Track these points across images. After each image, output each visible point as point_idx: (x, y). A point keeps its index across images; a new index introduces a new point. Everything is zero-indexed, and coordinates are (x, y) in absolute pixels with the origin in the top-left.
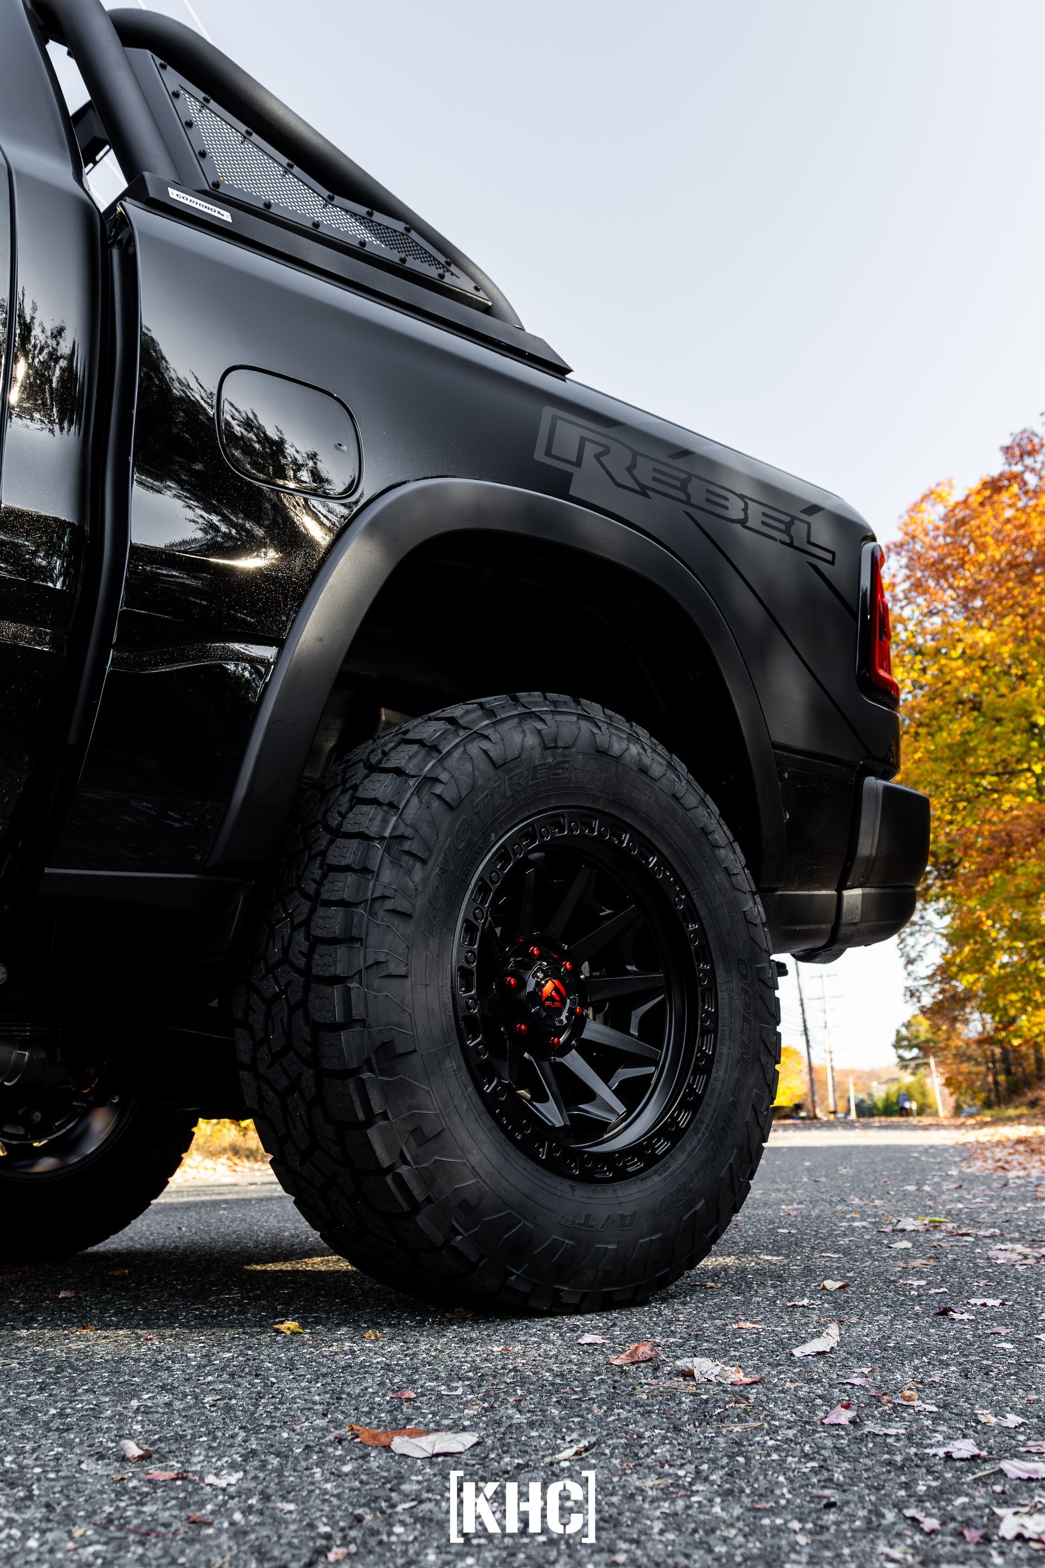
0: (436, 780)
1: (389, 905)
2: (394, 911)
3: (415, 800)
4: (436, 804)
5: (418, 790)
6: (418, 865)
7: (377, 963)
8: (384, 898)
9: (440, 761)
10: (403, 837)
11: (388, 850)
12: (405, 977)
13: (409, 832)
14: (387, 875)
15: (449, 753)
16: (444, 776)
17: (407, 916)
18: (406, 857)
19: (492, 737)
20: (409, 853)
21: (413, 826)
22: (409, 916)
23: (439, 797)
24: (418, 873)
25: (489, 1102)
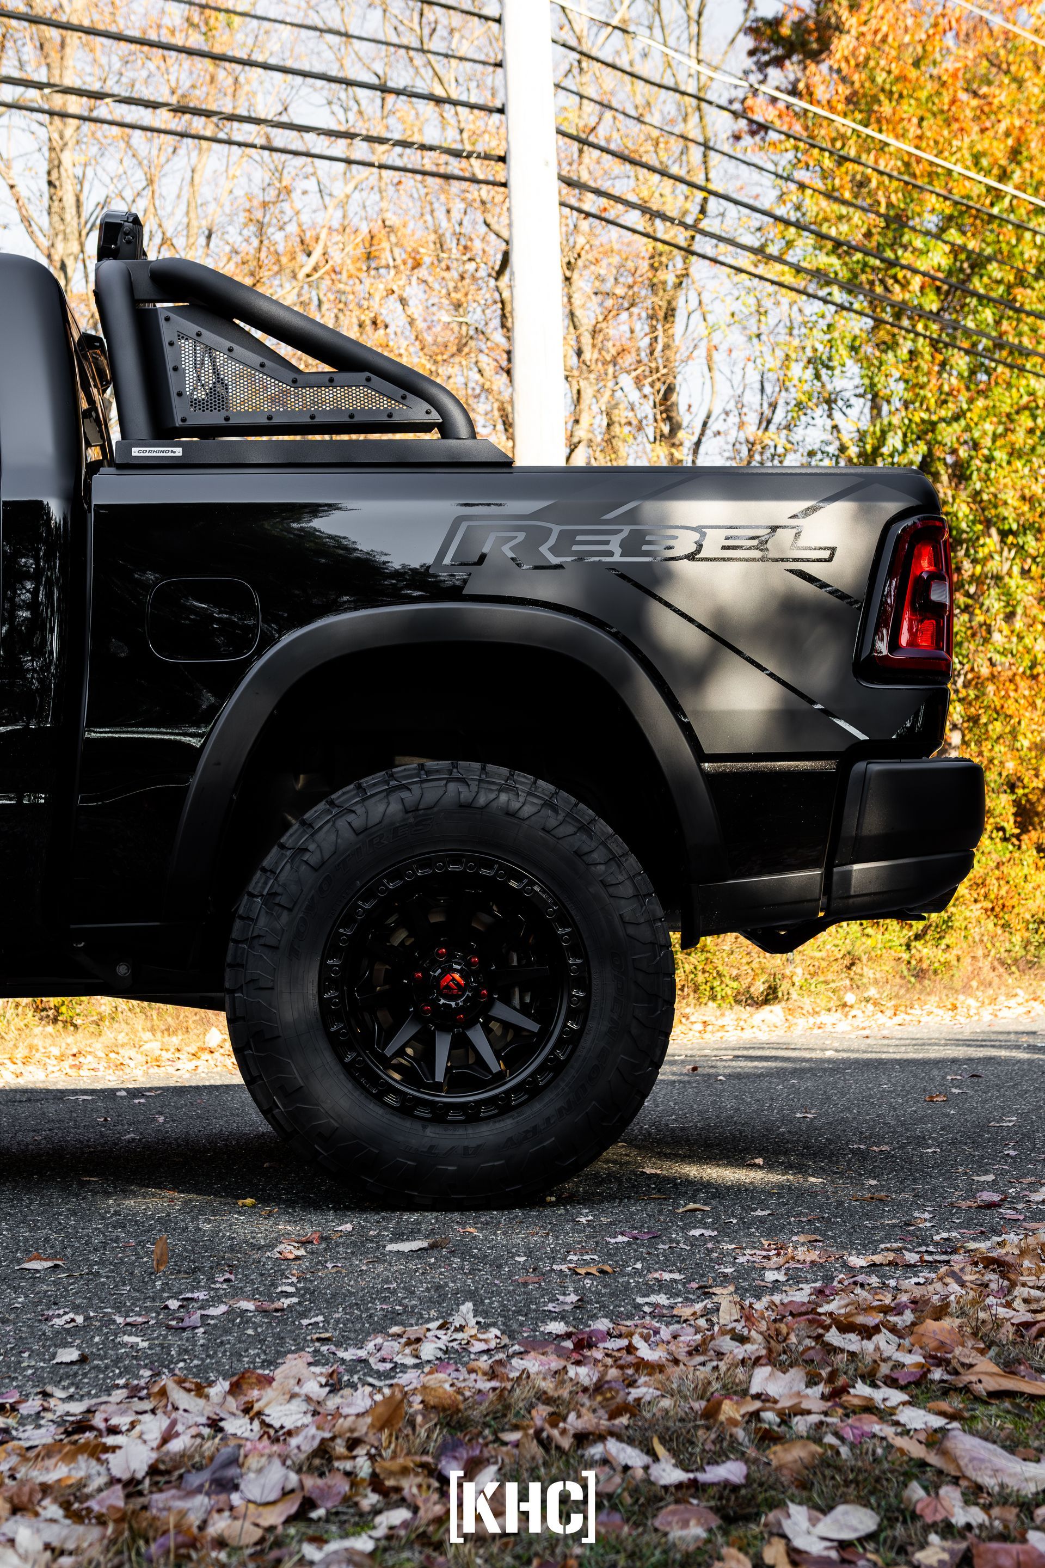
0: (306, 850)
1: (262, 941)
2: (265, 945)
3: (288, 866)
4: (304, 867)
5: (292, 858)
6: (285, 913)
7: (253, 980)
8: (259, 936)
9: (312, 835)
10: (276, 894)
11: (265, 903)
12: (272, 988)
13: (280, 890)
14: (262, 921)
15: (321, 828)
16: (312, 847)
17: (274, 948)
18: (277, 908)
19: (358, 812)
20: (279, 905)
21: (284, 886)
22: (277, 948)
23: (306, 862)
24: (285, 917)
25: (348, 1069)
